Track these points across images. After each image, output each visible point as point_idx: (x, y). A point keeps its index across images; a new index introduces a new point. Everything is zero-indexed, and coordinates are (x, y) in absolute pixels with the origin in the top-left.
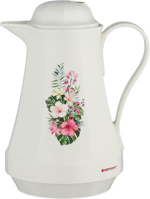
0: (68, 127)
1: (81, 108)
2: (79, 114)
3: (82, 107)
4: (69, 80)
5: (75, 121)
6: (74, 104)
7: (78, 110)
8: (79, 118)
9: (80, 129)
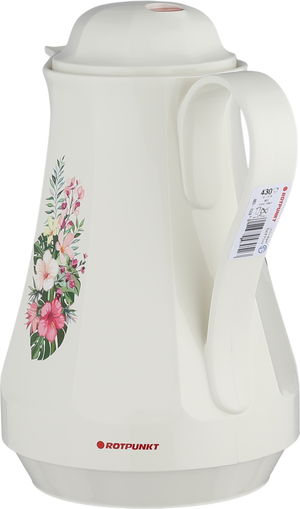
0: (50, 317)
1: (77, 277)
2: (73, 290)
3: (80, 273)
4: (68, 201)
5: (63, 305)
6: (69, 262)
7: (73, 278)
8: (70, 301)
9: (66, 328)
